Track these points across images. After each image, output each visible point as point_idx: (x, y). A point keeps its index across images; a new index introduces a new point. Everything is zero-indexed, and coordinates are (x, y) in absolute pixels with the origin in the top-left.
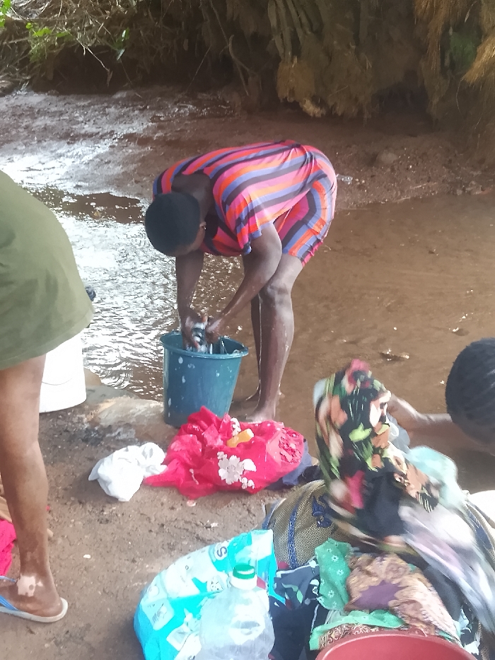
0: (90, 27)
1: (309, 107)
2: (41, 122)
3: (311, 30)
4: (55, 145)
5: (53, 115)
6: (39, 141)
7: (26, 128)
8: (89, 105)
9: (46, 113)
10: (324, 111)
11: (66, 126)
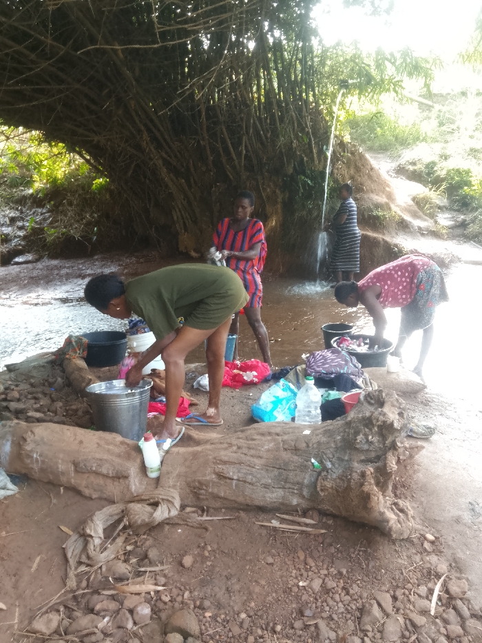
0: (76, 228)
1: (193, 254)
2: (64, 271)
3: (192, 220)
4: (75, 281)
5: (68, 268)
6: (67, 280)
7: (57, 274)
8: (84, 262)
9: (65, 267)
10: (199, 255)
11: (78, 272)
